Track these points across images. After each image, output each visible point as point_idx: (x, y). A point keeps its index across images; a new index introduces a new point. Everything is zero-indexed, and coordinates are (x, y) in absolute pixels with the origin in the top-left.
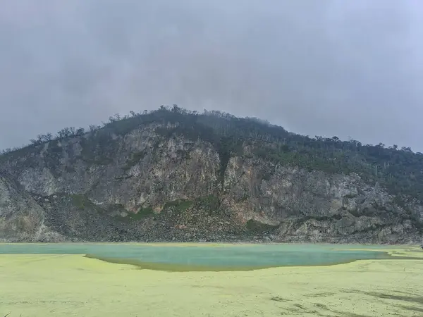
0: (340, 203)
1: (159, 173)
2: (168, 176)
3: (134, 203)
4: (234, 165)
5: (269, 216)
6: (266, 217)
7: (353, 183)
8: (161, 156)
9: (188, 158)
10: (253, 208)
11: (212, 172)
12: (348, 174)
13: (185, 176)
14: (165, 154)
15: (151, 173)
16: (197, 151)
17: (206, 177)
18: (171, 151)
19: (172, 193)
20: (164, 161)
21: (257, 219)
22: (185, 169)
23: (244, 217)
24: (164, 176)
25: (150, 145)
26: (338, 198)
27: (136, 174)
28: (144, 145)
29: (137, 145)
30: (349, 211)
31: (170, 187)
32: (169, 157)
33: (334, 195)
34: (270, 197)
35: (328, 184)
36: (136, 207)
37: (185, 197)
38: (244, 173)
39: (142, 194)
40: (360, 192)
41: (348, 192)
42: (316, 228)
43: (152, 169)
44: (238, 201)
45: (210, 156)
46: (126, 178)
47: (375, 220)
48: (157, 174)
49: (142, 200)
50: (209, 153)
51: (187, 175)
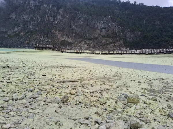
0: (99, 31)
1: (25, 17)
2: (29, 18)
3: (12, 31)
4: (61, 13)
5: (72, 38)
6: (70, 39)
7: (107, 21)
8: (26, 8)
9: (40, 9)
10: (66, 34)
11: (51, 16)
12: (105, 16)
13: (38, 18)
14: (29, 7)
15: (21, 16)
16: (44, 5)
17: (49, 19)
18: (31, 5)
19: (31, 26)
20: (28, 10)
21: (67, 39)
22: (38, 14)
23: (61, 39)
24: (28, 18)
25: (22, 2)
26: (99, 29)
27: (14, 17)
28: (19, 2)
29: (16, 2)
30: (101, 35)
31: (30, 24)
32: (31, 9)
33: (97, 27)
34: (73, 29)
35: (96, 22)
36: (13, 32)
37: (37, 29)
38: (65, 17)
39: (16, 27)
40: (108, 26)
41: (103, 26)
42: (87, 43)
43: (22, 15)
44: (60, 31)
45: (51, 8)
46: (9, 19)
47: (110, 40)
48: (24, 17)
49: (16, 29)
50: (50, 7)
51: (39, 18)
